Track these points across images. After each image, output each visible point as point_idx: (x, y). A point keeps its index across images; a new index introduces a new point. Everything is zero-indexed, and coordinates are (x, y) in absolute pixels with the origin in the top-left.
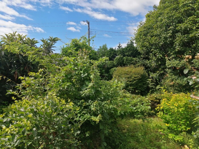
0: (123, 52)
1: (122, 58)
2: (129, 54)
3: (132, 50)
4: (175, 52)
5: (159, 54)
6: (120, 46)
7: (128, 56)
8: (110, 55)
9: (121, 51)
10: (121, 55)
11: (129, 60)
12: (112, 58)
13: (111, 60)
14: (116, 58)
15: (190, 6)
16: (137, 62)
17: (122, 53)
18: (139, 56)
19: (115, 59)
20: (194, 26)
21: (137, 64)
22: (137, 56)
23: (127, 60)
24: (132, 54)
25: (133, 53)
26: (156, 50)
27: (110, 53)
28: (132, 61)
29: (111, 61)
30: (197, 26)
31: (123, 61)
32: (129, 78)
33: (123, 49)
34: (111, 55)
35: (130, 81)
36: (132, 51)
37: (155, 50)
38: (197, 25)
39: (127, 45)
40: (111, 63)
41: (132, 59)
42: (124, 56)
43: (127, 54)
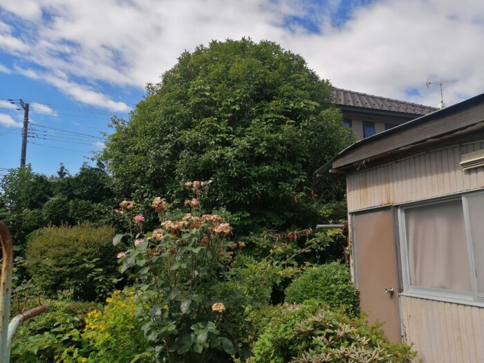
0: (68, 186)
1: (64, 203)
2: (82, 194)
3: (92, 184)
4: (179, 192)
5: (150, 195)
6: (64, 171)
7: (80, 197)
8: (34, 194)
9: (63, 185)
10: (63, 194)
11: (82, 209)
12: (39, 203)
13: (36, 208)
14: (47, 203)
15: (205, 96)
16: (102, 214)
17: (65, 190)
18: (110, 200)
19: (45, 206)
20: (212, 138)
21: (100, 218)
22: (104, 199)
23: (75, 208)
24: (91, 192)
25: (95, 191)
26: (144, 186)
27: (35, 189)
28: (90, 211)
29: (36, 211)
30: (217, 139)
31: (67, 211)
32: (68, 256)
33: (69, 179)
34: (37, 195)
35: (71, 266)
36: (92, 186)
37: (142, 187)
38: (217, 137)
39: (80, 171)
40: (34, 214)
41: (89, 207)
42: (71, 197)
43: (77, 192)
